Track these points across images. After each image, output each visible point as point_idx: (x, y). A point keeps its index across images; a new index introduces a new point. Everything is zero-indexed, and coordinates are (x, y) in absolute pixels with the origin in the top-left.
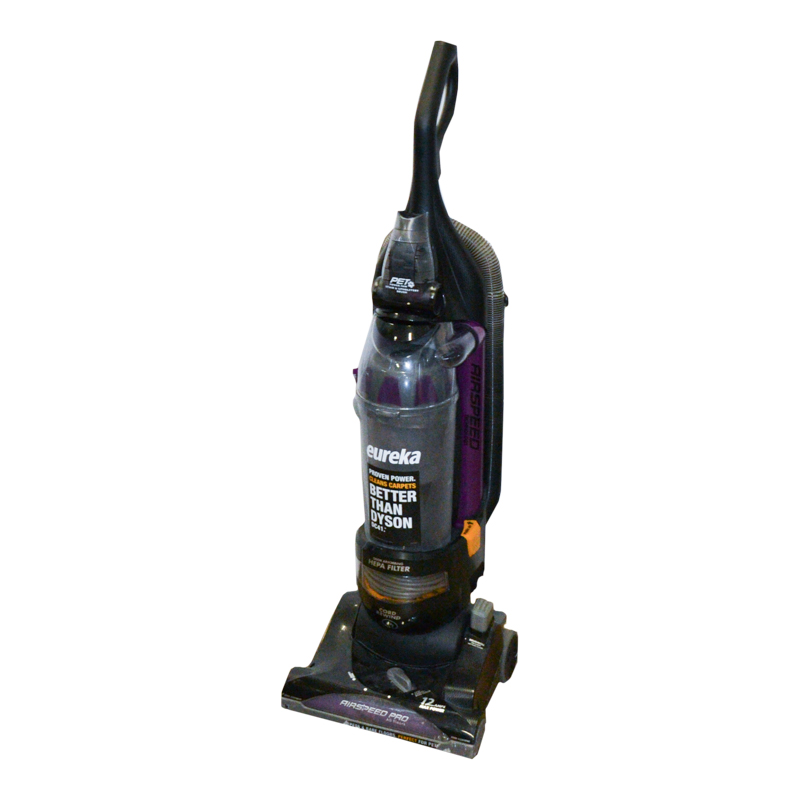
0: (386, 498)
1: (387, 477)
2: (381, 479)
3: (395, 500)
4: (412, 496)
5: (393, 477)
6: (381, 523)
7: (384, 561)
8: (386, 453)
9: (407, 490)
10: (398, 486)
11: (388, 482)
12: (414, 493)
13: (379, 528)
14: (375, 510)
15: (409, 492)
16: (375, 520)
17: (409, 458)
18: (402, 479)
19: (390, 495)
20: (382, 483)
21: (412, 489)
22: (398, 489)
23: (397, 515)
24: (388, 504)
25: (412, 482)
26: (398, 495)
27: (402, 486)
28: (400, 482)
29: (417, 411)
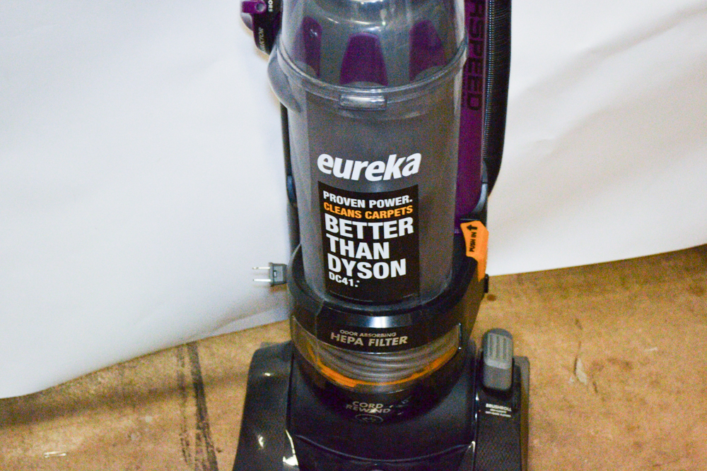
0: (360, 235)
1: (362, 204)
2: (350, 207)
3: (376, 236)
4: (406, 226)
5: (372, 203)
6: (349, 273)
7: (362, 335)
8: (359, 165)
9: (397, 219)
10: (383, 214)
11: (363, 211)
12: (410, 220)
13: (345, 281)
14: (338, 254)
15: (401, 222)
16: (338, 269)
17: (401, 168)
18: (390, 203)
19: (368, 231)
20: (351, 213)
21: (406, 216)
22: (383, 220)
23: (381, 259)
24: (363, 245)
25: (406, 205)
26: (381, 229)
27: (390, 213)
28: (385, 209)
29: (415, 90)
